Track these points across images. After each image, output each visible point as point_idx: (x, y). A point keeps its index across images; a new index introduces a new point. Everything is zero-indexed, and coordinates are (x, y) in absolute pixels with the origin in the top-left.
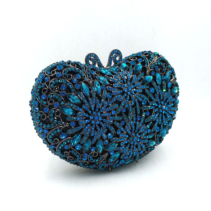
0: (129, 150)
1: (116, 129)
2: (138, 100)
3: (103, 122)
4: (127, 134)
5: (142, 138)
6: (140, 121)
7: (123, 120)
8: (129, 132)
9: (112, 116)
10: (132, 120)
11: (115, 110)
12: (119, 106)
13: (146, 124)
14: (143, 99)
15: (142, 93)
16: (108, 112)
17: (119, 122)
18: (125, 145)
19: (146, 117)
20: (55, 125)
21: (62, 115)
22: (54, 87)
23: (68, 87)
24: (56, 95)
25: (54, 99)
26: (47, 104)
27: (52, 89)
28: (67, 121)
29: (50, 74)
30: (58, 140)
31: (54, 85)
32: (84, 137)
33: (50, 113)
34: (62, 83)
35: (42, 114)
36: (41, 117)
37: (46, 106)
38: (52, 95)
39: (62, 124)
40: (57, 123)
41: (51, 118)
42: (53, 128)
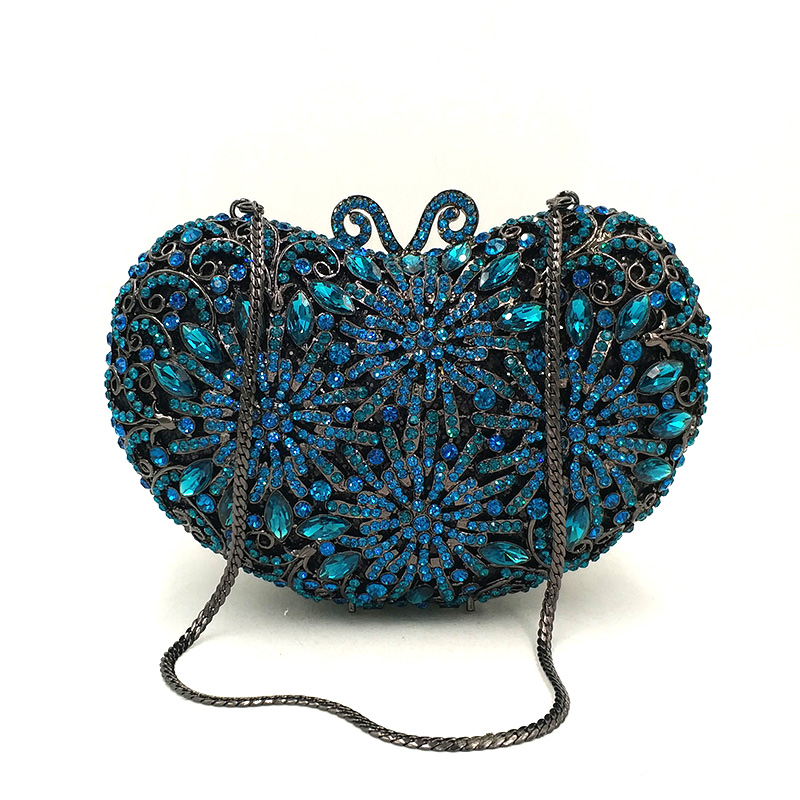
2: (456, 388)
3: (299, 441)
6: (452, 463)
10: (419, 453)
18: (380, 536)
19: (485, 454)
20: (137, 417)
21: (158, 389)
22: (152, 295)
23: (192, 302)
24: (152, 322)
25: (144, 334)
26: (126, 347)
27: (145, 301)
28: (171, 411)
29: (159, 254)
30: (150, 467)
31: (153, 291)
32: (219, 475)
33: (128, 376)
34: (176, 288)
35: (113, 374)
36: (111, 384)
37: (126, 353)
38: (140, 321)
39: (154, 417)
40: (142, 411)
41: (128, 391)
42: (135, 426)
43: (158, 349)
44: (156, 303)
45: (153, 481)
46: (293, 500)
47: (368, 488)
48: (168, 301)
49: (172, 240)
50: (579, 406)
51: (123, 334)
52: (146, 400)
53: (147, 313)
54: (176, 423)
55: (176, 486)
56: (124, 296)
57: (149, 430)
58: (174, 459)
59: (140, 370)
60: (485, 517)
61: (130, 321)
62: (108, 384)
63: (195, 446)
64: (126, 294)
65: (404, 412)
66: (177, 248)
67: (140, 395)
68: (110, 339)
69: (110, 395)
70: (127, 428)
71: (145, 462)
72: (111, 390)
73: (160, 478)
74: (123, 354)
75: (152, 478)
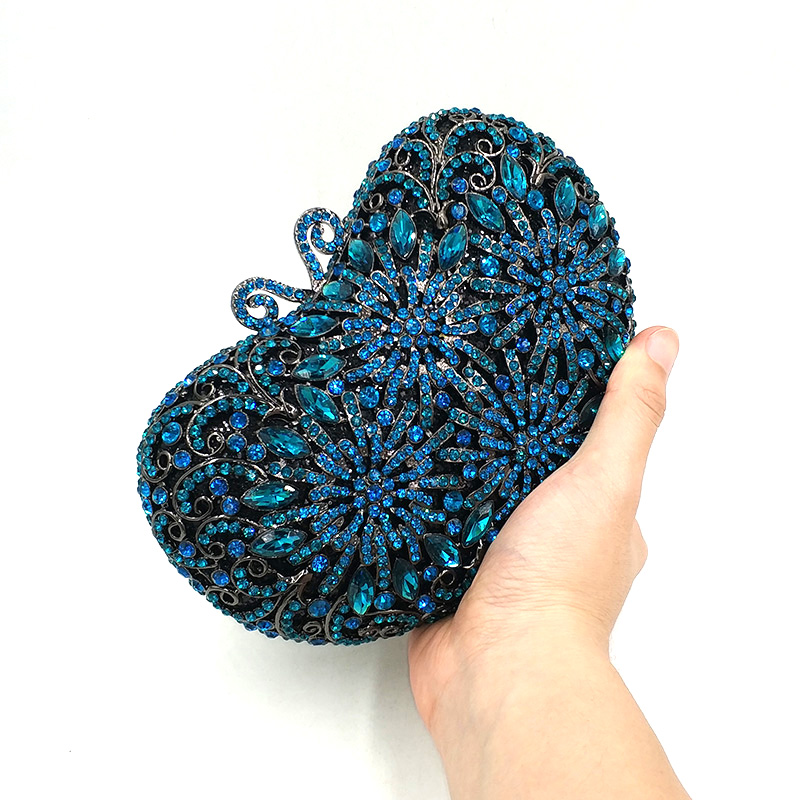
1: (456, 469)
2: (465, 337)
3: (405, 486)
4: (499, 454)
6: (512, 389)
7: (458, 428)
8: (501, 446)
10: (487, 405)
11: (415, 422)
12: (418, 403)
13: (539, 377)
17: (452, 442)
18: (517, 487)
19: (524, 358)
20: (274, 600)
21: (271, 562)
22: (193, 505)
24: (215, 523)
25: (219, 536)
26: (210, 562)
27: (191, 514)
28: (297, 566)
29: (160, 473)
30: (315, 624)
31: (191, 501)
33: (236, 580)
34: (207, 479)
35: (217, 593)
37: (214, 566)
38: (203, 532)
39: (288, 584)
41: (247, 590)
42: (277, 608)
43: (240, 536)
44: (203, 506)
45: (327, 630)
46: (442, 529)
48: (210, 495)
50: (545, 267)
51: (197, 556)
52: (271, 580)
53: (201, 522)
55: (351, 613)
56: (164, 531)
57: (294, 598)
58: (331, 598)
59: (244, 565)
60: (563, 400)
61: (194, 541)
62: (218, 604)
65: (449, 389)
67: (260, 583)
68: (185, 571)
69: (228, 610)
70: (270, 617)
71: (309, 624)
72: (226, 606)
73: (332, 623)
74: (212, 570)
75: (323, 631)
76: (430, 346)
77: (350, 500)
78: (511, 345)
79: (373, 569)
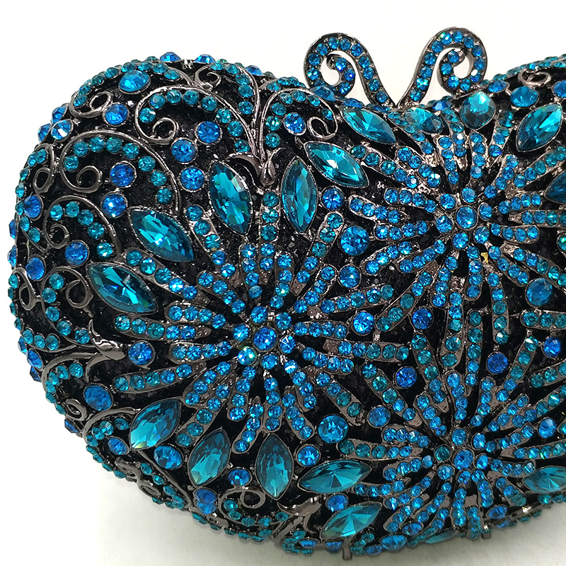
0: (430, 500)
1: (369, 400)
2: (504, 279)
3: (303, 363)
5: (506, 453)
6: (500, 379)
7: (411, 361)
9: (353, 336)
10: (461, 369)
11: (375, 311)
12: (395, 296)
13: (536, 395)
14: (533, 275)
15: (533, 247)
16: (332, 317)
17: (389, 369)
18: (408, 480)
19: (540, 361)
20: (63, 342)
21: (97, 303)
22: (81, 167)
23: (144, 177)
24: (83, 206)
25: (72, 223)
26: (42, 242)
27: (71, 176)
28: (118, 332)
29: (85, 109)
30: (82, 408)
31: (83, 161)
32: (192, 420)
33: (48, 285)
34: (119, 156)
35: (22, 281)
36: (19, 295)
37: (43, 250)
38: (63, 204)
39: (90, 343)
40: (72, 335)
41: (47, 305)
42: (60, 354)
43: (93, 244)
44: (89, 178)
45: (88, 425)
46: (295, 444)
47: (396, 419)
48: (106, 175)
49: (103, 88)
51: (36, 224)
52: (78, 319)
53: (72, 192)
54: (125, 350)
55: (124, 436)
56: (34, 169)
57: (83, 362)
58: (120, 400)
59: (68, 277)
60: (536, 441)
61: (47, 205)
62: (13, 293)
63: (155, 381)
64: (38, 166)
65: (440, 314)
66: (114, 99)
67: (66, 311)
68: (15, 229)
69: (17, 309)
70: (46, 357)
71: (75, 402)
72: (18, 302)
73: (98, 424)
74: (38, 252)
75: (84, 422)
76: (463, 254)
77: (236, 320)
78: (540, 335)
79: (187, 413)
